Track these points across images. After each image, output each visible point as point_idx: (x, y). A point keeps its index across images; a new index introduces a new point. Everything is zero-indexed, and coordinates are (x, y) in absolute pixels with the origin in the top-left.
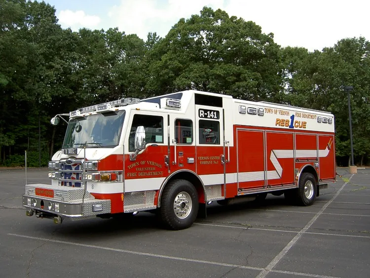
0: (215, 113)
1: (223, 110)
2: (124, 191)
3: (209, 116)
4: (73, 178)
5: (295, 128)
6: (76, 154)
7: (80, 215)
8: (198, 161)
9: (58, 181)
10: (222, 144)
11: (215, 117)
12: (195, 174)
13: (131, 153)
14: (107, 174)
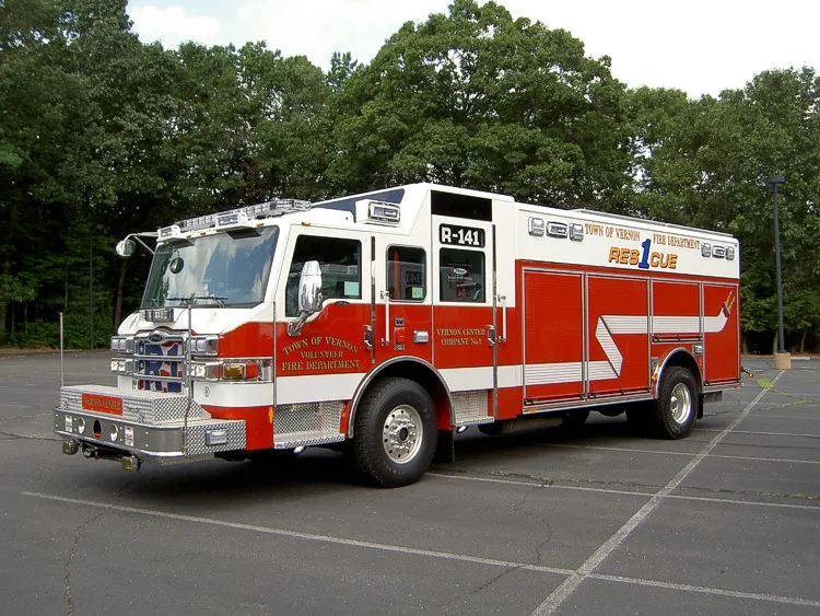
0: (476, 234)
1: (494, 226)
2: (275, 401)
3: (462, 241)
4: (165, 373)
5: (651, 269)
6: (172, 320)
7: (180, 453)
8: (438, 338)
9: (131, 379)
10: (489, 303)
11: (476, 243)
12: (431, 366)
13: (290, 320)
14: (239, 364)
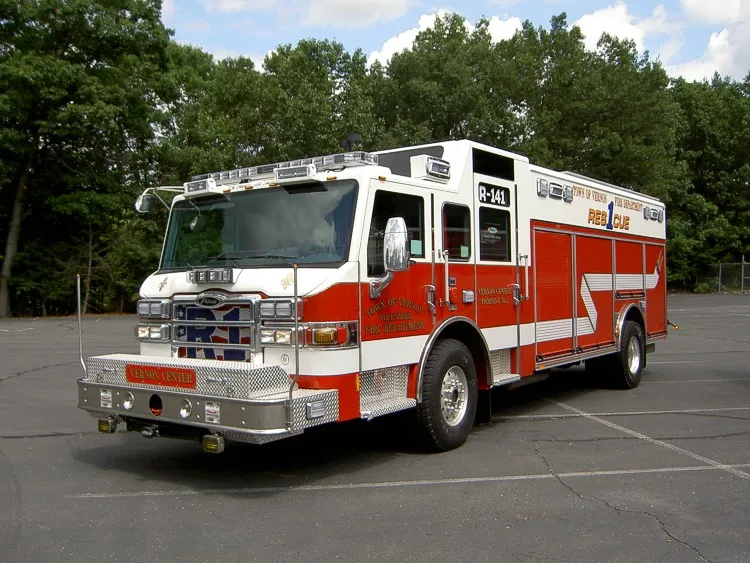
0: (502, 193)
1: (516, 186)
2: (360, 369)
3: (493, 201)
4: (217, 340)
5: (614, 230)
6: (231, 282)
7: (284, 430)
8: (480, 296)
9: (169, 346)
10: (513, 263)
11: (503, 202)
12: (475, 325)
13: (372, 280)
14: (327, 329)
